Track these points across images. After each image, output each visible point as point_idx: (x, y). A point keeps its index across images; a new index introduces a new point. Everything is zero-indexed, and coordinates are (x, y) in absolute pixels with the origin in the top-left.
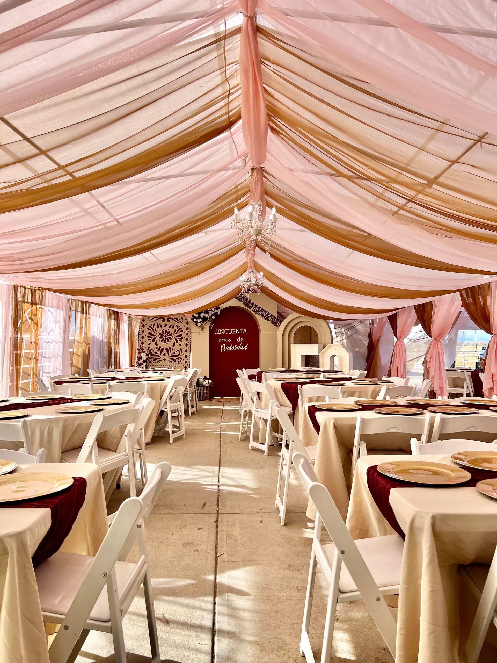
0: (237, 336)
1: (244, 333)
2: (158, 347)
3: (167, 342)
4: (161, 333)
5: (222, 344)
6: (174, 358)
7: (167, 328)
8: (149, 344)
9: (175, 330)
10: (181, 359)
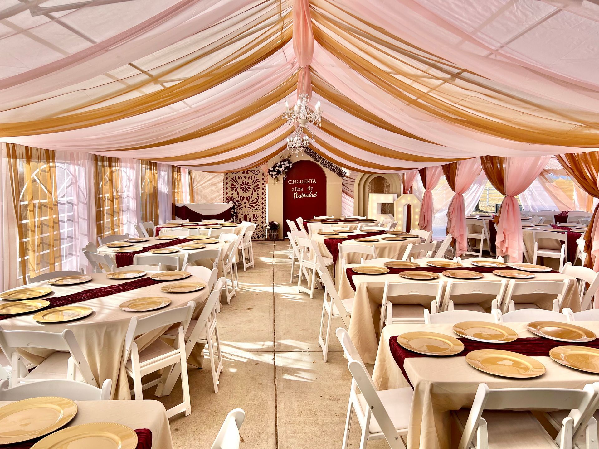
0: (307, 185)
1: (313, 183)
2: (240, 196)
3: (247, 191)
4: (242, 184)
5: (295, 192)
6: (253, 205)
7: (246, 179)
8: (232, 194)
9: (253, 181)
10: (259, 205)
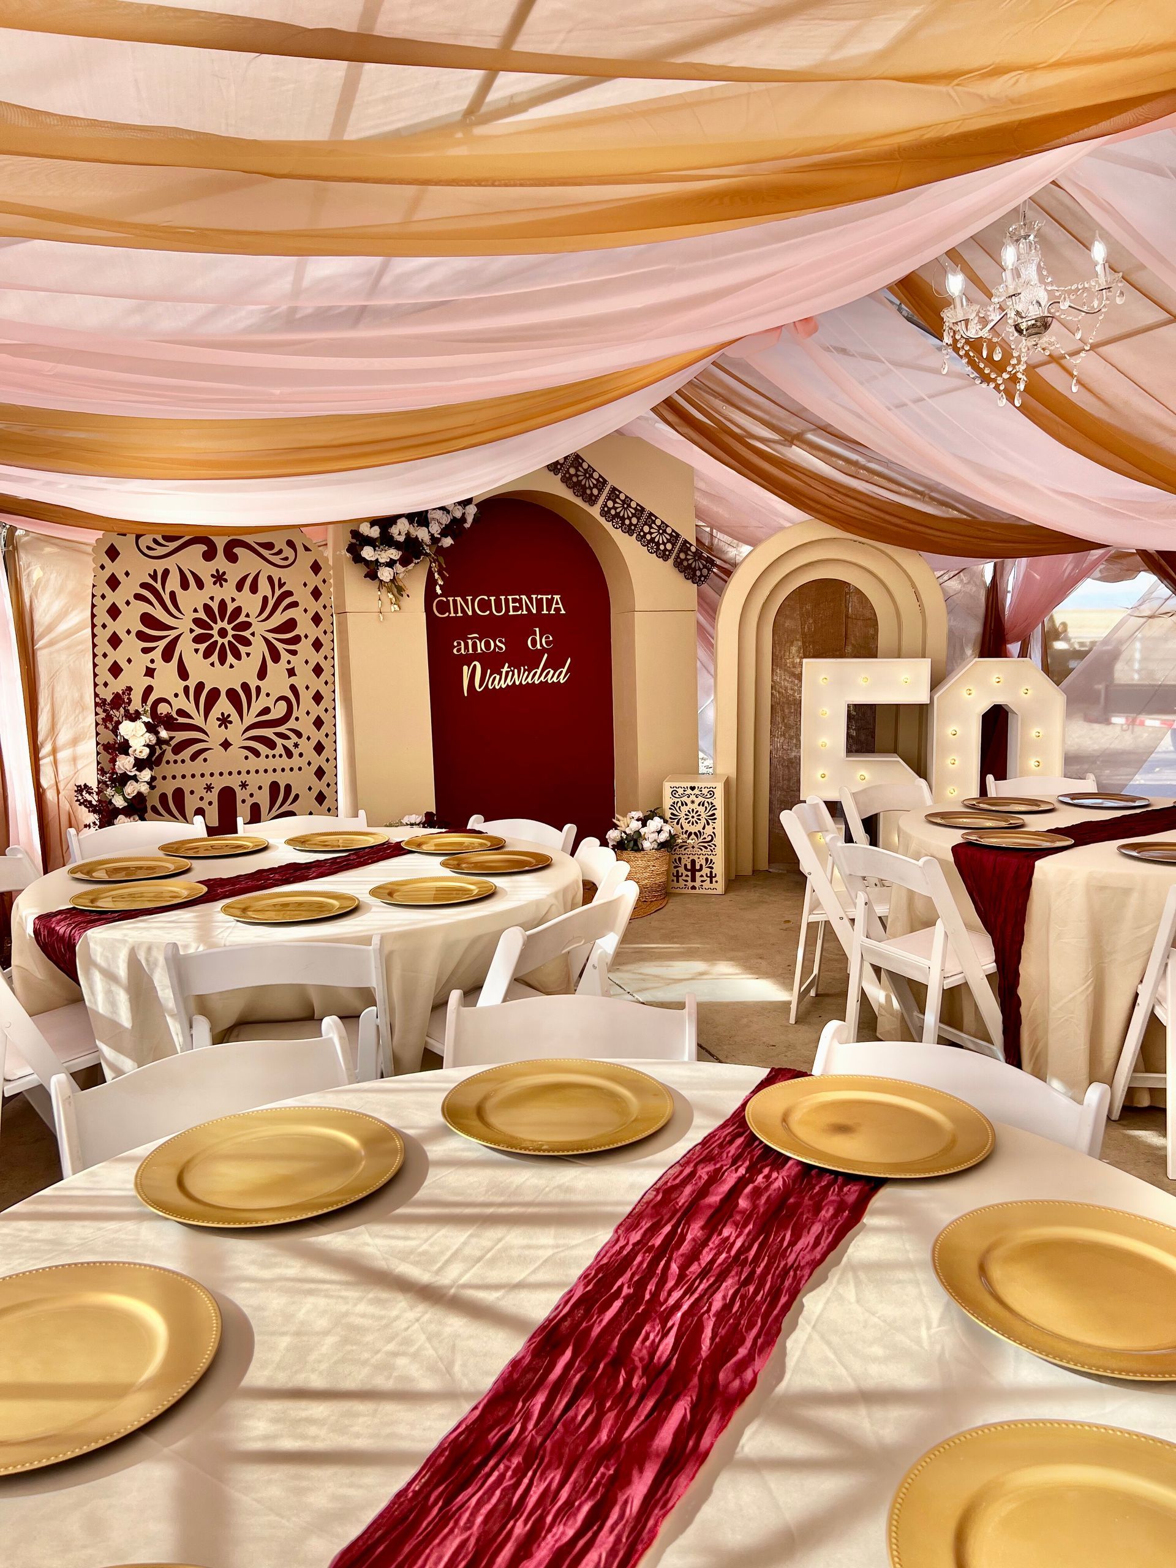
0: (526, 624)
1: (552, 612)
2: (192, 683)
3: (230, 659)
4: (202, 615)
5: (468, 660)
6: (268, 732)
7: (227, 592)
8: (150, 672)
9: (265, 600)
10: (299, 735)
